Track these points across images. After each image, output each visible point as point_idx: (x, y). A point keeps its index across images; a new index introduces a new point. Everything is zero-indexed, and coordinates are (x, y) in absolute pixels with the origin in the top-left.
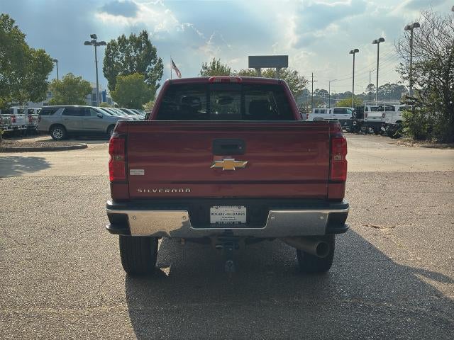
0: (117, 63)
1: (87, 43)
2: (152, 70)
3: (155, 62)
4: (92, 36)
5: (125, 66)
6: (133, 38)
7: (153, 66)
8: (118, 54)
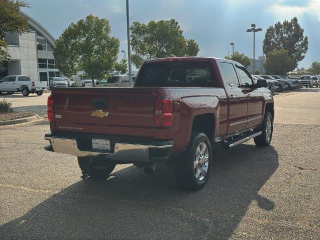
0: (273, 42)
1: (248, 31)
2: (299, 45)
3: (302, 40)
4: (252, 25)
5: (279, 44)
6: (286, 23)
7: (300, 43)
8: (274, 36)
